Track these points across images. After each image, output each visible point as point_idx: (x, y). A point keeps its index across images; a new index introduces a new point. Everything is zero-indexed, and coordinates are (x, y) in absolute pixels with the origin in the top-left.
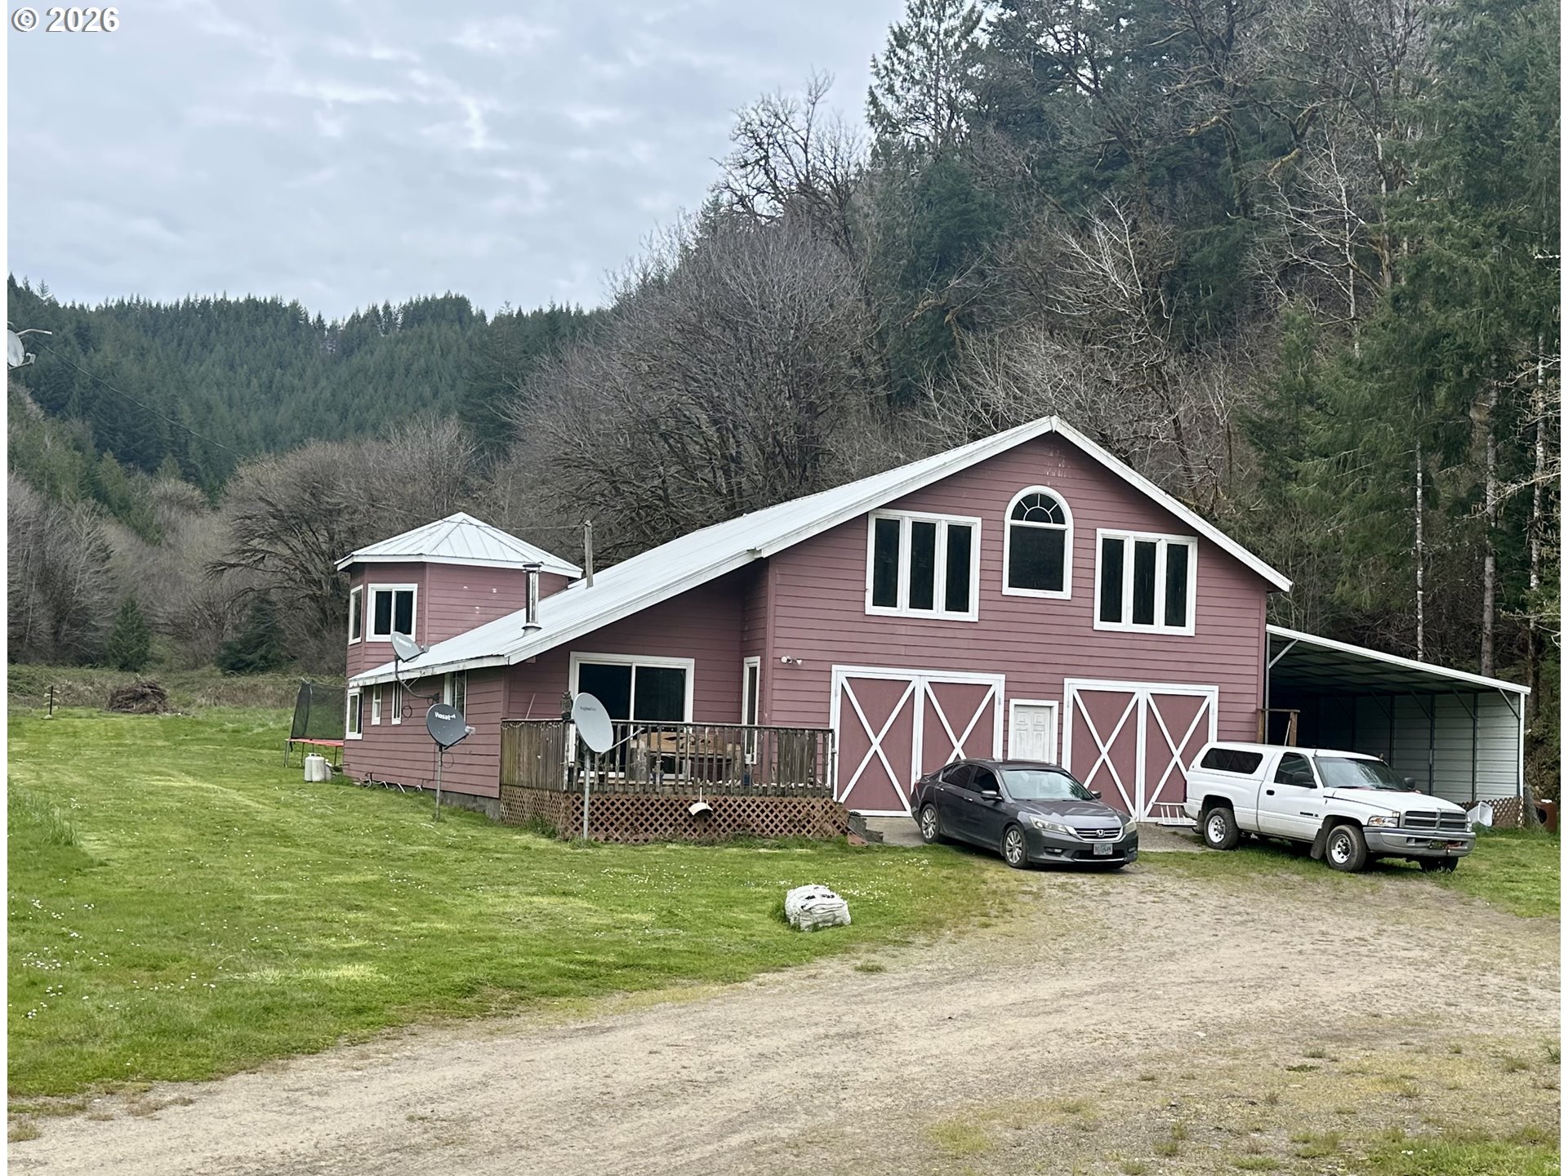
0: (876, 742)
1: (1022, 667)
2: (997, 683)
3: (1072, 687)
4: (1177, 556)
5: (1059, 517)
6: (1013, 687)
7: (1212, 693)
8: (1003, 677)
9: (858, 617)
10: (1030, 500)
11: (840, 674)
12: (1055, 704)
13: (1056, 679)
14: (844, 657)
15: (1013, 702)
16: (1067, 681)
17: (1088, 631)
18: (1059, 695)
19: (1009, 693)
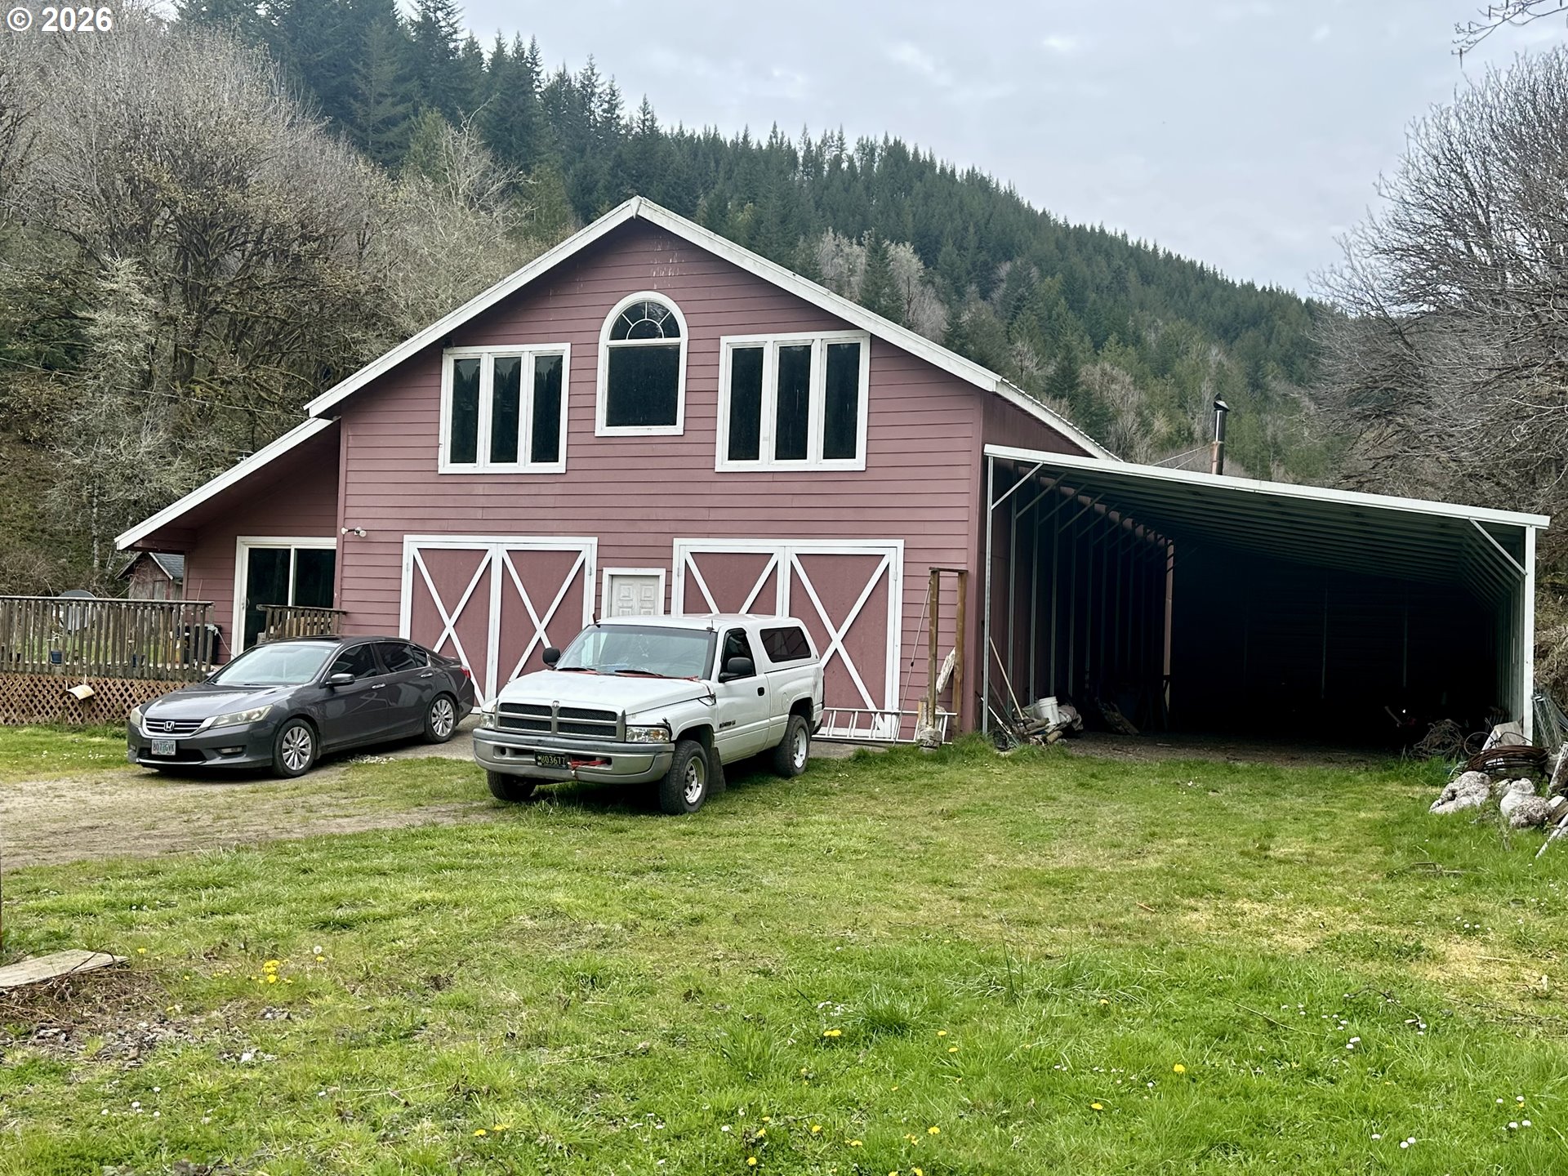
0: (449, 623)
1: (620, 527)
2: (587, 547)
3: (683, 549)
4: (843, 363)
5: (672, 329)
6: (607, 552)
7: (893, 553)
8: (594, 540)
9: (431, 477)
10: (635, 311)
11: (412, 545)
12: (662, 572)
13: (662, 540)
14: (416, 526)
15: (607, 572)
16: (677, 542)
17: (710, 477)
18: (666, 561)
19: (603, 560)
